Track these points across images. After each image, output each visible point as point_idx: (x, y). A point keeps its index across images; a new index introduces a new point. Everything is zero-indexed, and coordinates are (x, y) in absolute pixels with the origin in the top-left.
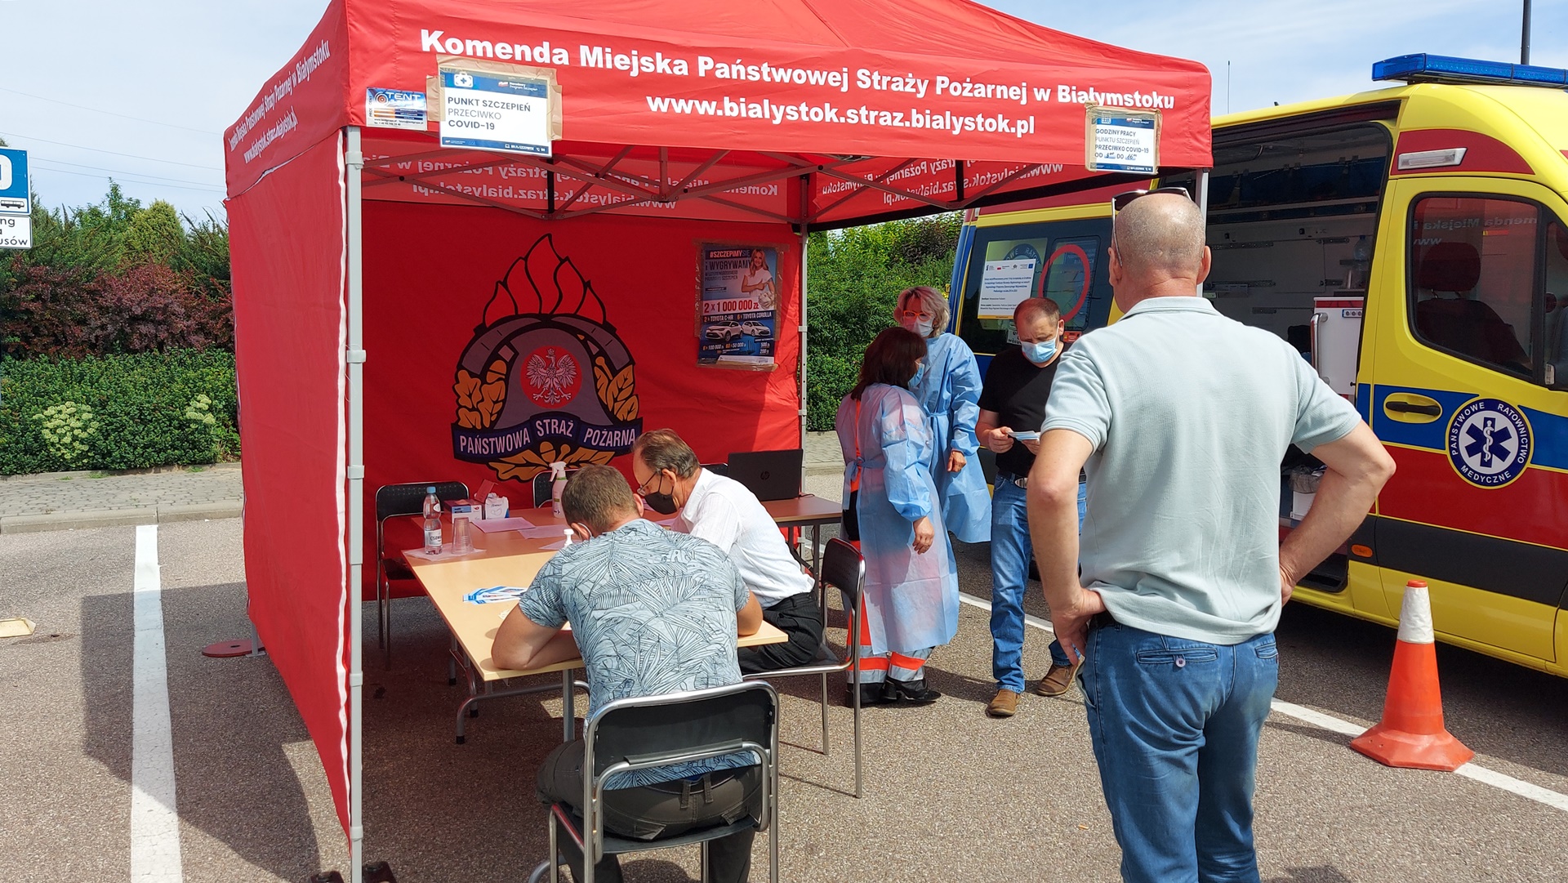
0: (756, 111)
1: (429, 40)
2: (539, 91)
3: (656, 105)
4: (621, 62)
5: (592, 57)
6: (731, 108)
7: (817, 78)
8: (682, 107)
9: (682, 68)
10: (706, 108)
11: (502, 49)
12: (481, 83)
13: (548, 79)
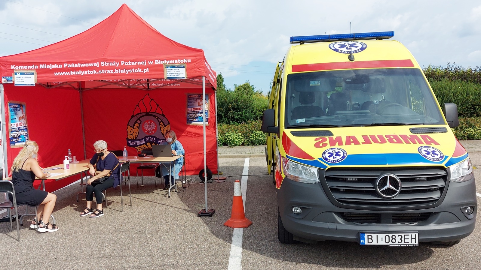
0: (78, 73)
1: (13, 67)
2: (33, 74)
3: (56, 74)
4: (48, 67)
5: (42, 66)
6: (72, 73)
7: (91, 65)
8: (62, 74)
9: (61, 66)
10: (67, 73)
11: (25, 67)
12: (22, 74)
13: (34, 72)
